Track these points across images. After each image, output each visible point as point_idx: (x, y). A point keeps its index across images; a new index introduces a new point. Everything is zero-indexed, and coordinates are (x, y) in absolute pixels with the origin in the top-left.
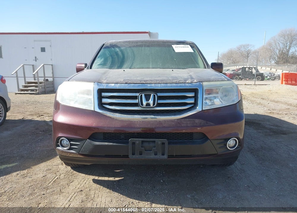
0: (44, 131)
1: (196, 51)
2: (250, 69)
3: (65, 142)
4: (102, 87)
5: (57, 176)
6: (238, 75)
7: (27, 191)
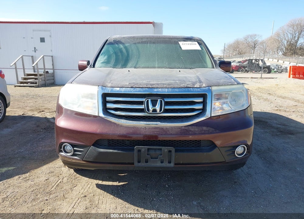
0: (45, 129)
1: (204, 48)
2: (257, 61)
3: (69, 148)
4: (106, 92)
5: (60, 180)
6: (244, 67)
7: (29, 196)
